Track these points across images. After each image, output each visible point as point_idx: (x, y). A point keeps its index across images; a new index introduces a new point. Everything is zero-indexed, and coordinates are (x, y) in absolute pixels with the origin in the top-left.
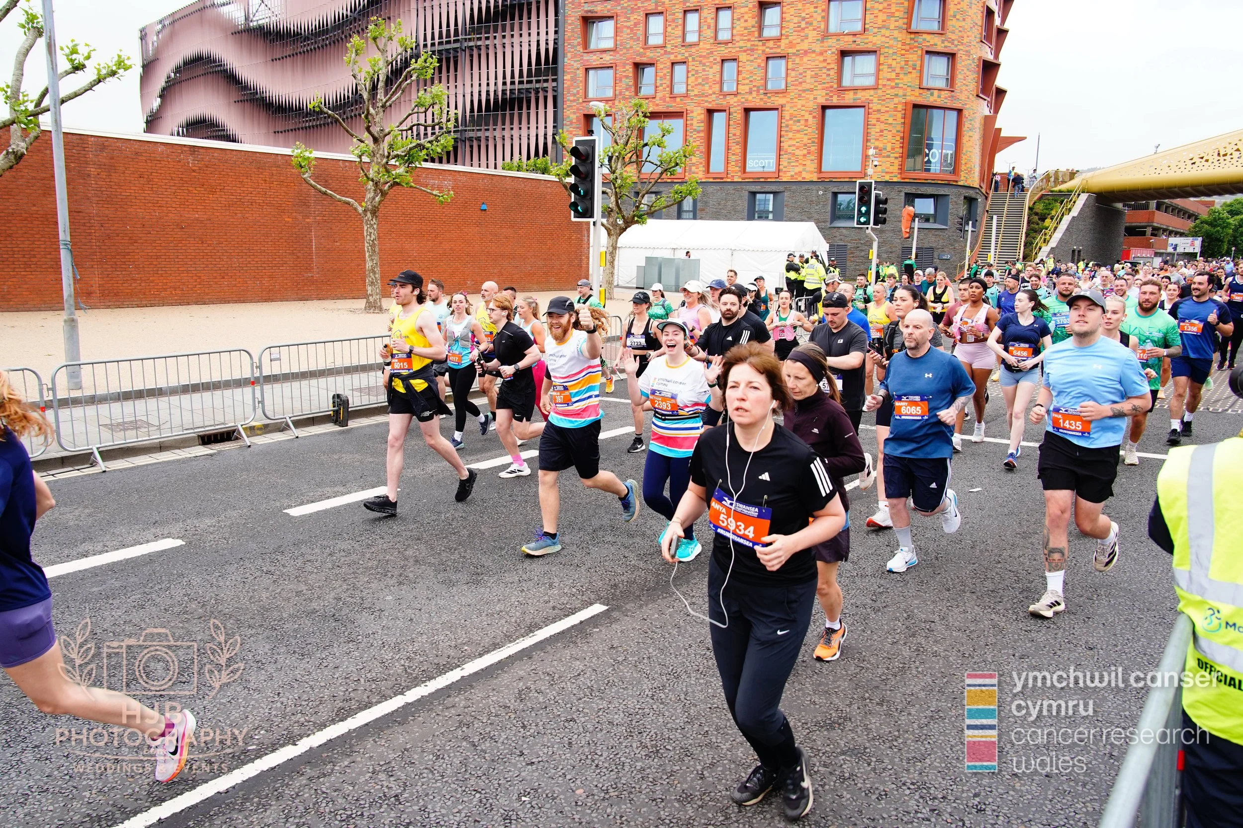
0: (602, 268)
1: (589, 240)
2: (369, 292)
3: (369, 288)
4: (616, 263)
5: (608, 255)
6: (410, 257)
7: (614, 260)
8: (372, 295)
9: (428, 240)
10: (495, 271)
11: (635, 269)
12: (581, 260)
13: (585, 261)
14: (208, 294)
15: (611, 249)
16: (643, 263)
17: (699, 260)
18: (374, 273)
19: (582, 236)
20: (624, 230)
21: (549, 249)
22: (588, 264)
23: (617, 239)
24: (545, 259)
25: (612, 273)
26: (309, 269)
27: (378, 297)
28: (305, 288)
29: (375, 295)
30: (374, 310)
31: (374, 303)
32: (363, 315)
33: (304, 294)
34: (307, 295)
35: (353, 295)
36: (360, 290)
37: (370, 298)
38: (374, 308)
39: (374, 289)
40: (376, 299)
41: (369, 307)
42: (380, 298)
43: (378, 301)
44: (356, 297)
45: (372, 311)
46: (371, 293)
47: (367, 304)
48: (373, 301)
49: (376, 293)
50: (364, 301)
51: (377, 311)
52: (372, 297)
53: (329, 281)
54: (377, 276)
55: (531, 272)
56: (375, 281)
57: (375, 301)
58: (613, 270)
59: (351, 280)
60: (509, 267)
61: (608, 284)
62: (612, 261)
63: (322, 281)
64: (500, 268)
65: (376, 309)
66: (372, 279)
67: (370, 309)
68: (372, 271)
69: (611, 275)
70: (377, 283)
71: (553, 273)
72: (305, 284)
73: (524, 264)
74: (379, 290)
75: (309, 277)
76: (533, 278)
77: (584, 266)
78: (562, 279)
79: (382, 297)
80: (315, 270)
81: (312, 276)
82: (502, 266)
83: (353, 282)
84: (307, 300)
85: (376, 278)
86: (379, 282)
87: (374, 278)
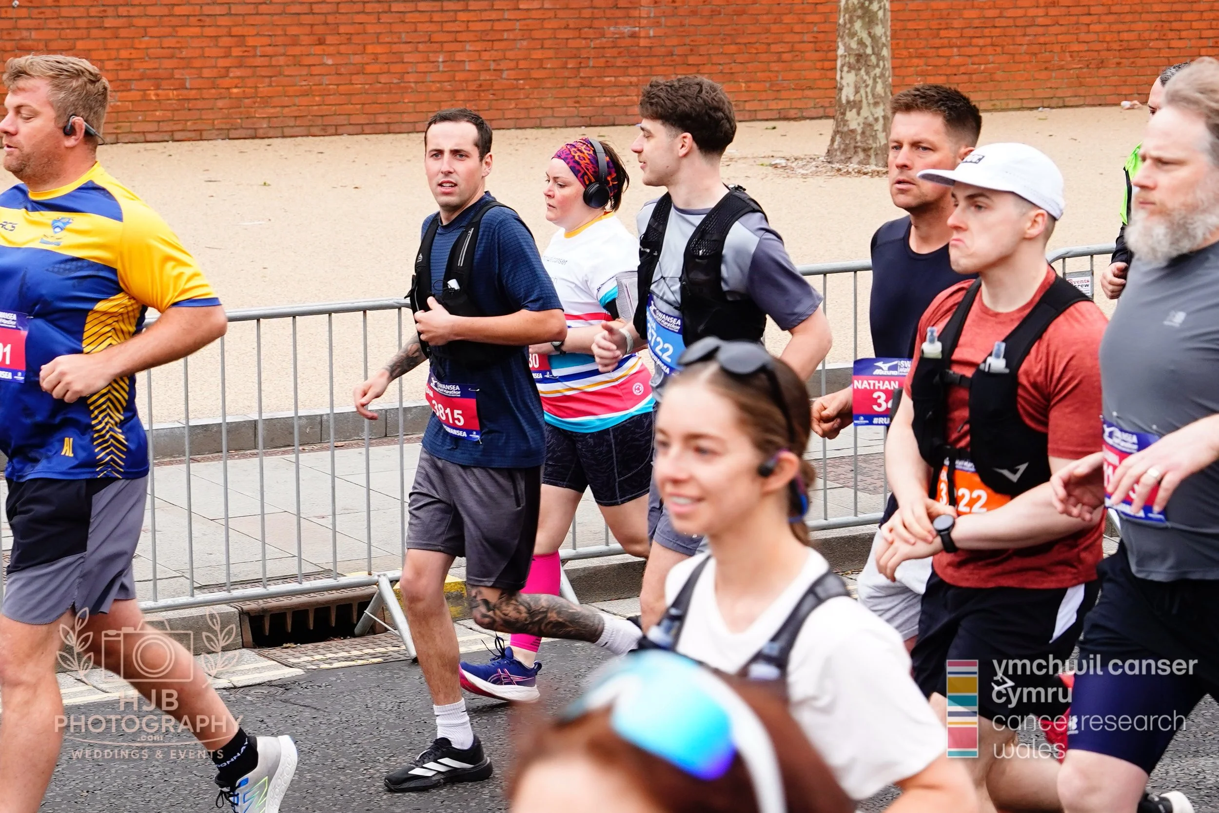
2: (848, 93)
3: (848, 80)
8: (856, 105)
14: (266, 101)
18: (870, 20)
26: (625, 9)
27: (879, 112)
28: (607, 79)
29: (869, 104)
30: (860, 163)
31: (863, 133)
32: (820, 180)
33: (603, 100)
34: (614, 105)
35: (781, 105)
36: (811, 88)
37: (851, 115)
38: (861, 155)
39: (865, 81)
40: (871, 119)
41: (844, 151)
42: (885, 118)
43: (879, 126)
44: (792, 113)
45: (853, 166)
46: (852, 98)
47: (838, 138)
48: (859, 130)
49: (873, 95)
50: (828, 126)
51: (872, 167)
52: (858, 114)
53: (692, 50)
54: (879, 30)
56: (869, 50)
57: (868, 125)
59: (775, 48)
63: (670, 54)
65: (868, 157)
66: (861, 43)
67: (849, 160)
68: (860, 12)
70: (880, 58)
72: (608, 66)
74: (885, 86)
75: (622, 36)
80: (646, 10)
81: (634, 35)
83: (787, 56)
84: (613, 124)
85: (874, 38)
86: (885, 53)
87: (868, 41)
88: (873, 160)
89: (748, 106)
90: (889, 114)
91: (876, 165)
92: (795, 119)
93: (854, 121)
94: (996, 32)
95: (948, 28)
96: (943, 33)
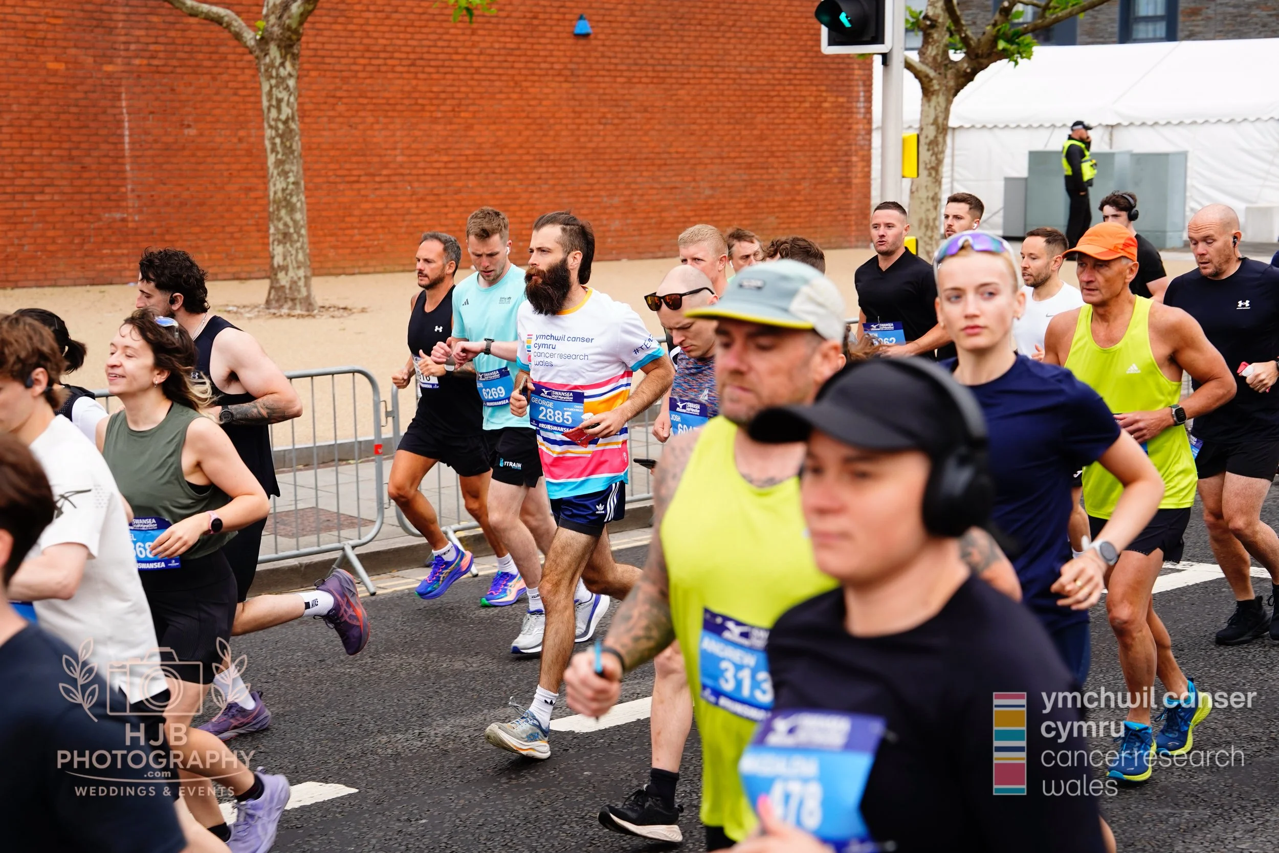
0: (906, 183)
1: (869, 110)
2: (278, 260)
3: (278, 250)
4: (945, 170)
5: (923, 148)
6: (386, 166)
7: (939, 162)
8: (285, 268)
9: (435, 121)
10: (616, 201)
11: (1001, 185)
12: (848, 165)
13: (857, 170)
15: (931, 132)
16: (1021, 170)
17: (1184, 155)
18: (291, 209)
19: (851, 99)
20: (968, 77)
21: (761, 138)
22: (868, 175)
23: (949, 102)
24: (749, 166)
25: (935, 199)
26: (116, 200)
27: (301, 273)
28: (105, 251)
29: (294, 268)
30: (290, 309)
31: (291, 288)
32: (260, 322)
33: (102, 266)
34: (111, 270)
35: (234, 269)
36: (255, 257)
37: (281, 275)
38: (290, 304)
39: (289, 252)
40: (295, 278)
41: (278, 301)
42: (306, 277)
43: (301, 283)
44: (243, 275)
45: (285, 311)
46: (281, 263)
47: (273, 292)
48: (288, 286)
49: (297, 262)
50: (266, 283)
51: (298, 312)
52: (286, 274)
53: (167, 232)
54: (298, 216)
55: (712, 201)
56: (292, 230)
57: (294, 283)
58: (937, 190)
59: (228, 229)
60: (652, 188)
61: (923, 229)
62: (933, 164)
63: (152, 233)
64: (627, 192)
65: (295, 304)
66: (286, 225)
67: (281, 307)
68: (284, 203)
69: (930, 205)
70: (300, 235)
71: (771, 205)
72: (105, 241)
73: (694, 180)
74: (305, 255)
75: (114, 221)
76: (716, 218)
77: (856, 181)
78: (798, 220)
79: (314, 275)
80: (131, 202)
81: (123, 220)
82: (633, 186)
83: (237, 235)
84: (111, 284)
85: (295, 222)
86: (303, 231)
87: (291, 224)
88: (298, 306)
90: (309, 274)
91: (302, 310)
92: (246, 279)
93: (284, 279)
94: (384, 218)
95: (350, 215)
96: (347, 219)
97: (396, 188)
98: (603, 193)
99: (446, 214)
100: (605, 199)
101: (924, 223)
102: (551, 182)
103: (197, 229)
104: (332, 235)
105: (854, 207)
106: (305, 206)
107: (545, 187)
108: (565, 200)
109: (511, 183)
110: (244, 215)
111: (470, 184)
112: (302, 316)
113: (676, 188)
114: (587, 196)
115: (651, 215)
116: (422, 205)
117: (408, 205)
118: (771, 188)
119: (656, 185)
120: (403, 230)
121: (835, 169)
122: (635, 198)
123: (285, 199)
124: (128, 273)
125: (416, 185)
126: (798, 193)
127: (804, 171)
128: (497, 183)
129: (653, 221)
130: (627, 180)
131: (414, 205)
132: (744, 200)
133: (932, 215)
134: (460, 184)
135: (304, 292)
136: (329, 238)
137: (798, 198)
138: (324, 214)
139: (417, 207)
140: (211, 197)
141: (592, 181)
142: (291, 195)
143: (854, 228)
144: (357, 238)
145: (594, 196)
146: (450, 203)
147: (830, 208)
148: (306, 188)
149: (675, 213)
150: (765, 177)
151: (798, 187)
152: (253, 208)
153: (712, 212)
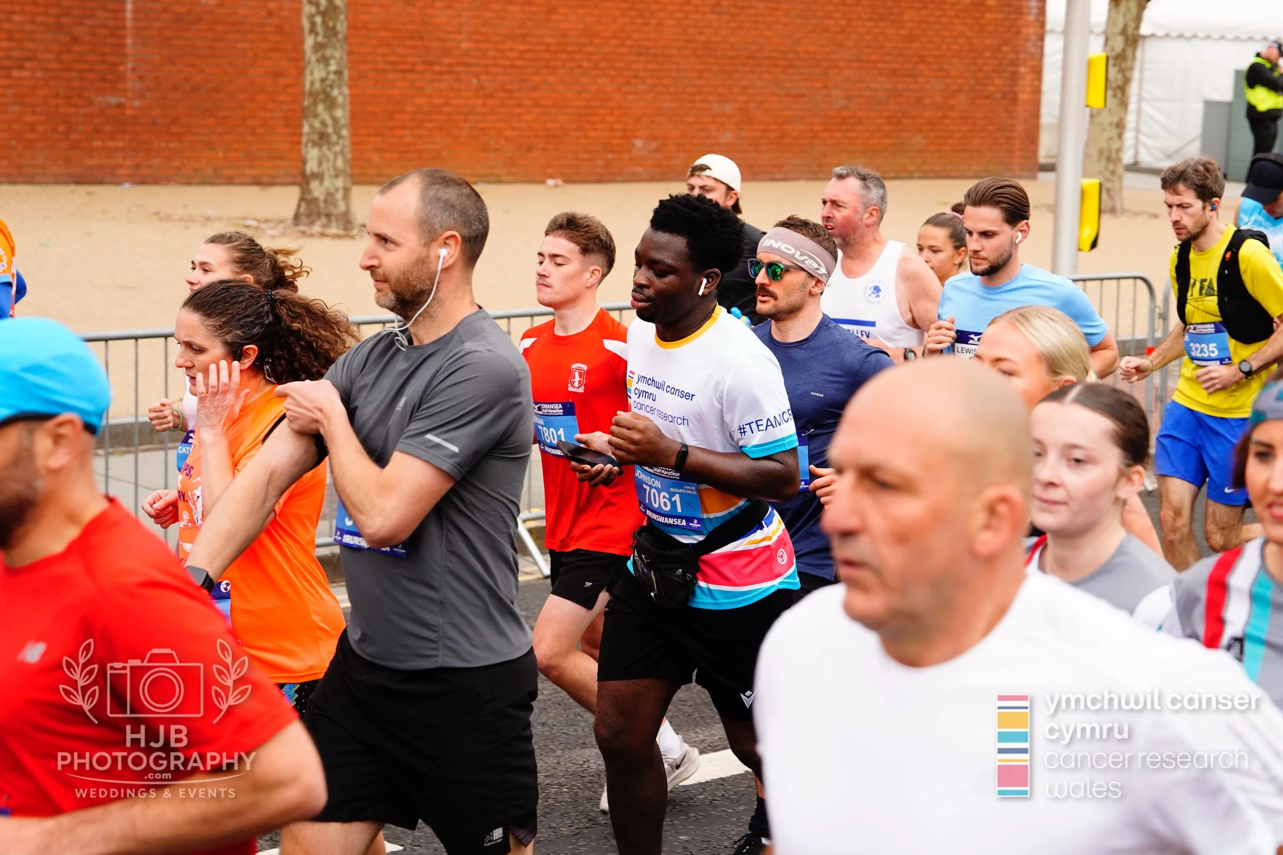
0: (1084, 107)
2: (311, 166)
3: (312, 154)
4: (1134, 88)
6: (447, 52)
7: (1127, 81)
8: (319, 176)
10: (728, 108)
11: (1198, 111)
12: (1016, 76)
13: (1026, 81)
15: (1119, 42)
16: (1224, 92)
18: (331, 104)
21: (910, 39)
22: (1038, 90)
23: (1141, 8)
24: (894, 73)
25: (1120, 125)
26: (114, 82)
27: (340, 183)
28: (97, 143)
29: (330, 177)
30: (324, 226)
31: (326, 201)
32: (287, 240)
33: (91, 161)
34: (102, 166)
35: (255, 172)
36: (281, 158)
37: (314, 185)
38: (323, 220)
39: (326, 157)
40: (332, 190)
41: (309, 216)
42: (345, 187)
43: (339, 196)
44: (265, 180)
45: (317, 228)
46: (315, 170)
47: (303, 206)
48: (322, 198)
49: (335, 169)
50: (295, 192)
51: (333, 230)
52: (321, 183)
53: (175, 121)
54: (339, 113)
55: (845, 114)
56: (330, 130)
57: (330, 195)
58: (1122, 115)
59: (250, 122)
60: (773, 94)
61: (1104, 162)
62: (1120, 83)
63: (154, 123)
64: (743, 98)
65: (329, 221)
66: (323, 123)
67: (312, 223)
68: (322, 97)
69: (1114, 132)
70: (340, 136)
71: (919, 121)
72: (97, 131)
73: (826, 87)
74: (345, 161)
75: (109, 106)
76: (850, 134)
77: (1023, 97)
78: (950, 141)
79: (355, 183)
80: (131, 84)
81: (120, 106)
82: (751, 91)
83: (260, 130)
84: (101, 183)
85: (335, 120)
86: (345, 132)
87: (329, 121)
88: (334, 224)
89: (226, 172)
90: (349, 185)
91: (338, 228)
92: (268, 185)
93: (317, 190)
94: (443, 117)
95: (401, 112)
96: (397, 116)
97: (459, 80)
98: (712, 98)
99: (519, 115)
100: (715, 105)
101: (1106, 154)
102: (650, 81)
103: (211, 121)
104: (378, 135)
105: (1020, 127)
106: (348, 100)
107: (642, 87)
108: (667, 105)
109: (601, 80)
110: (270, 106)
111: (551, 79)
112: (337, 236)
113: (802, 95)
114: (693, 101)
115: (772, 127)
116: (490, 102)
117: (473, 102)
118: (919, 100)
119: (778, 91)
120: (465, 133)
121: (998, 81)
122: (752, 106)
123: (324, 91)
124: (122, 171)
125: (484, 77)
126: (953, 108)
127: (961, 81)
128: (585, 80)
129: (773, 135)
130: (744, 83)
131: (479, 102)
132: (885, 114)
133: (1115, 145)
134: (538, 79)
135: (342, 206)
136: (373, 139)
137: (952, 114)
138: (369, 108)
139: (485, 105)
140: (231, 82)
141: (700, 82)
142: (332, 87)
143: (1018, 154)
144: (408, 139)
145: (703, 101)
146: (525, 102)
147: (991, 128)
148: (351, 78)
149: (800, 126)
150: (913, 87)
151: (952, 102)
152: (282, 98)
153: (844, 127)
